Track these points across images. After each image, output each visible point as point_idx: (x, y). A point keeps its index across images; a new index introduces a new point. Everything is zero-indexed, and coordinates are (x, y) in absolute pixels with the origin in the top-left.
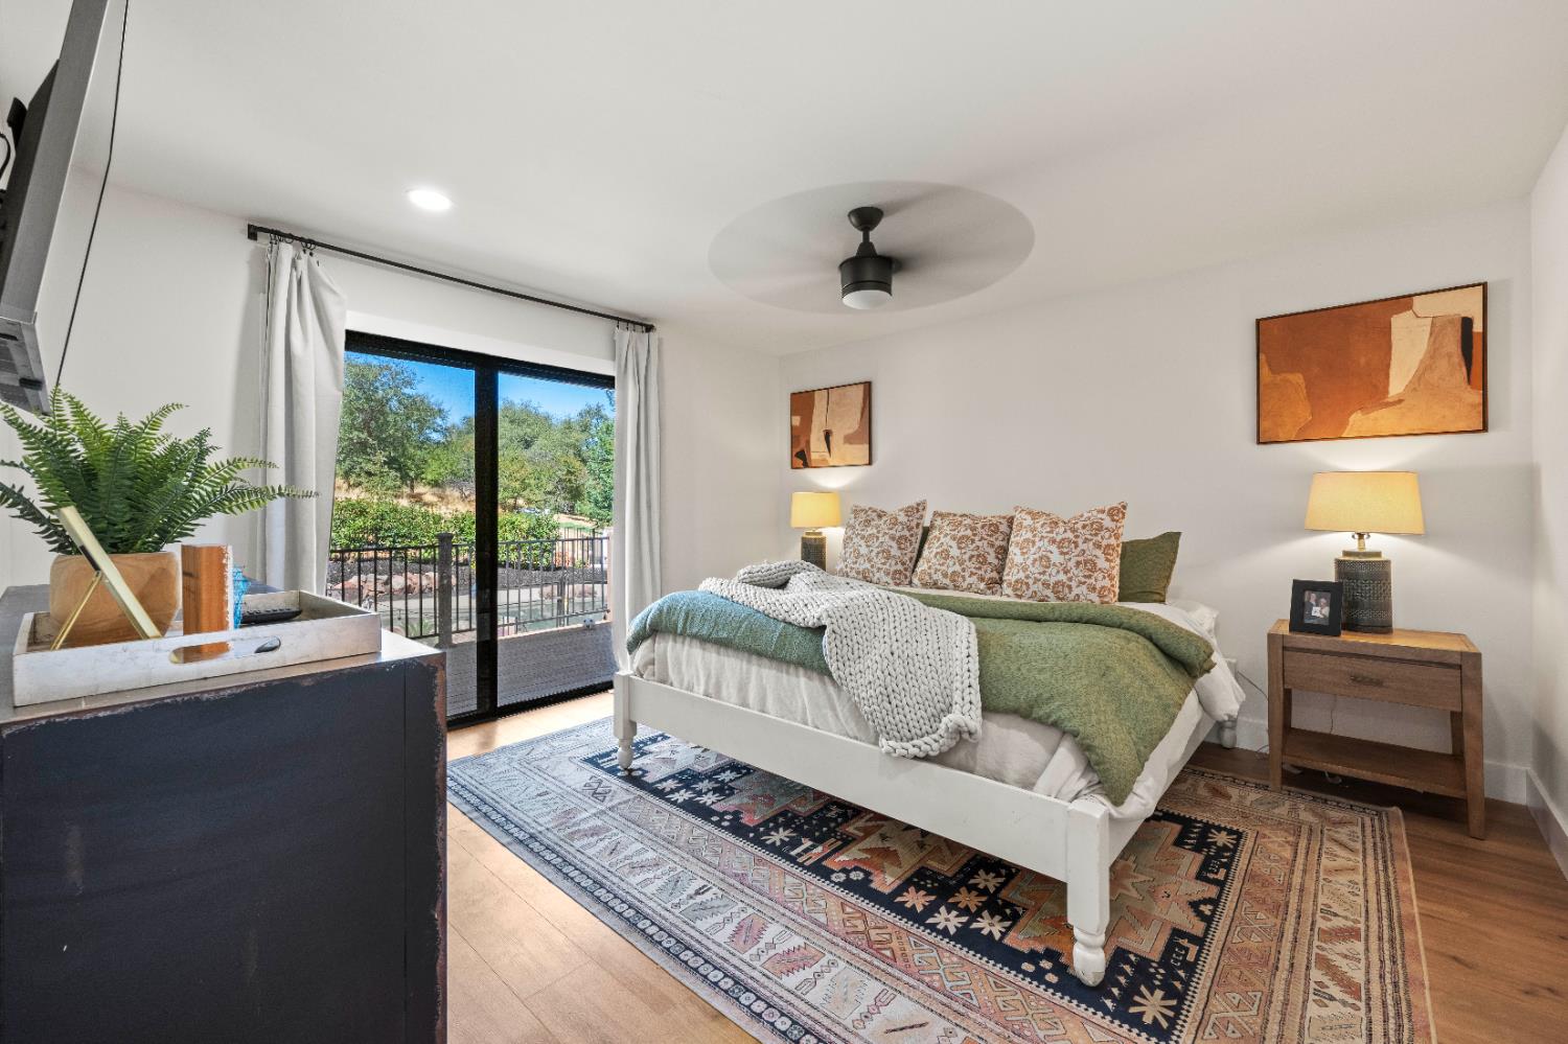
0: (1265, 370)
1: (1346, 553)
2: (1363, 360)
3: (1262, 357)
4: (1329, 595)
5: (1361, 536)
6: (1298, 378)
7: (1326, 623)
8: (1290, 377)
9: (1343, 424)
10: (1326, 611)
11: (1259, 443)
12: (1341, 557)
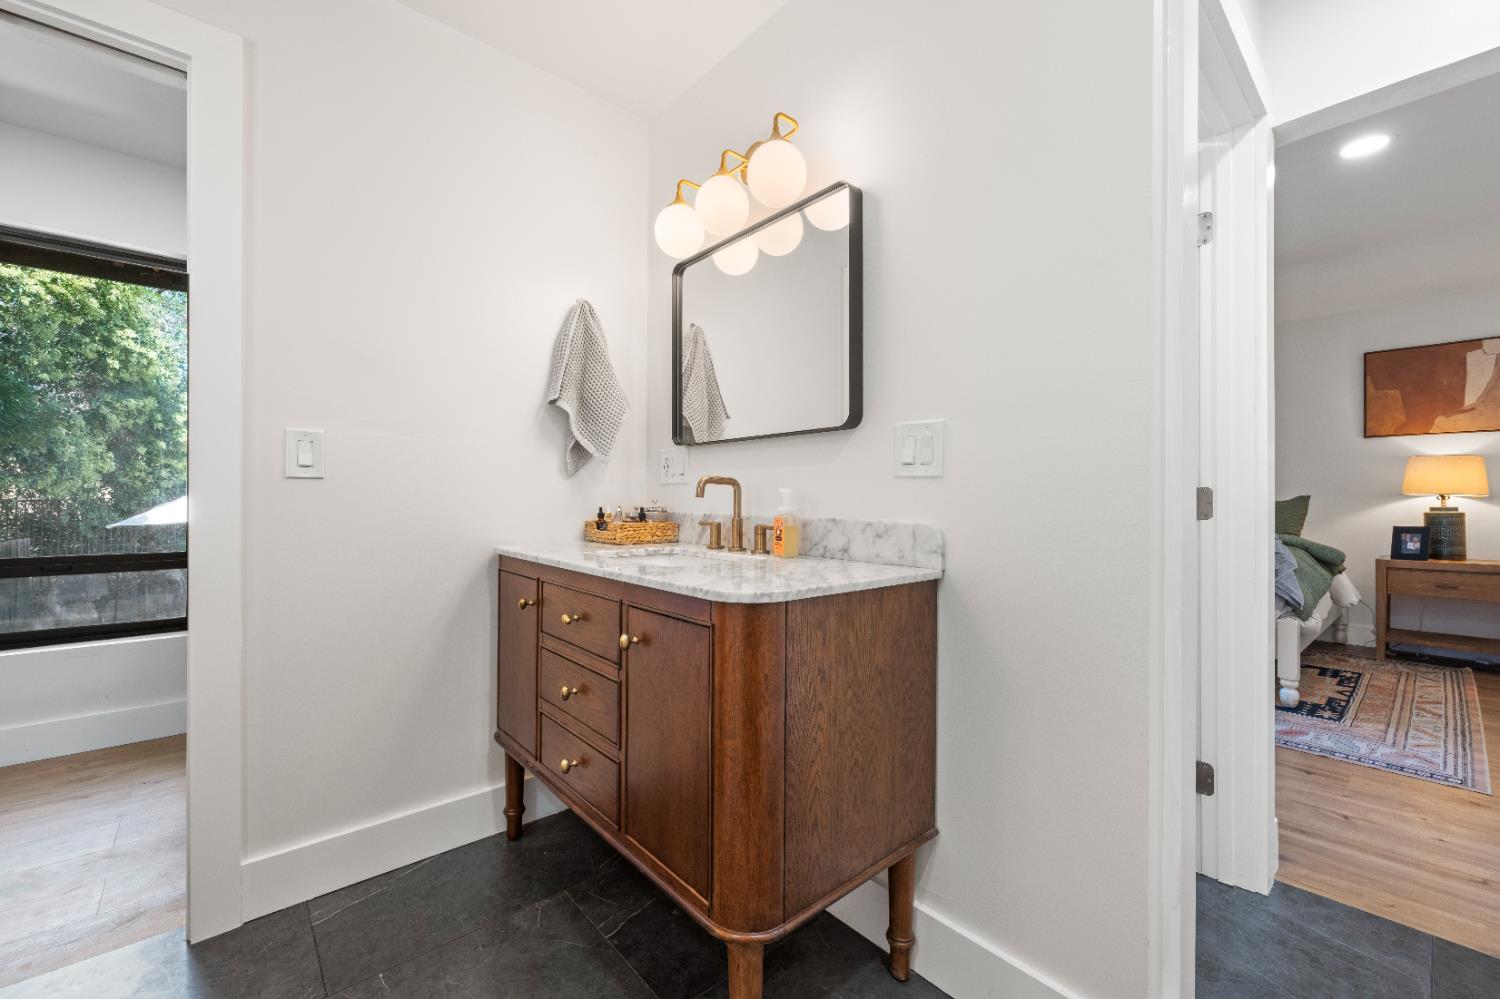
0: (1371, 388)
1: (1432, 509)
2: (1445, 382)
3: (1369, 378)
4: (1420, 535)
5: (1443, 497)
6: (1395, 393)
7: (1417, 552)
8: (1390, 392)
9: (1431, 423)
10: (1418, 545)
11: (1365, 437)
12: (1428, 511)
